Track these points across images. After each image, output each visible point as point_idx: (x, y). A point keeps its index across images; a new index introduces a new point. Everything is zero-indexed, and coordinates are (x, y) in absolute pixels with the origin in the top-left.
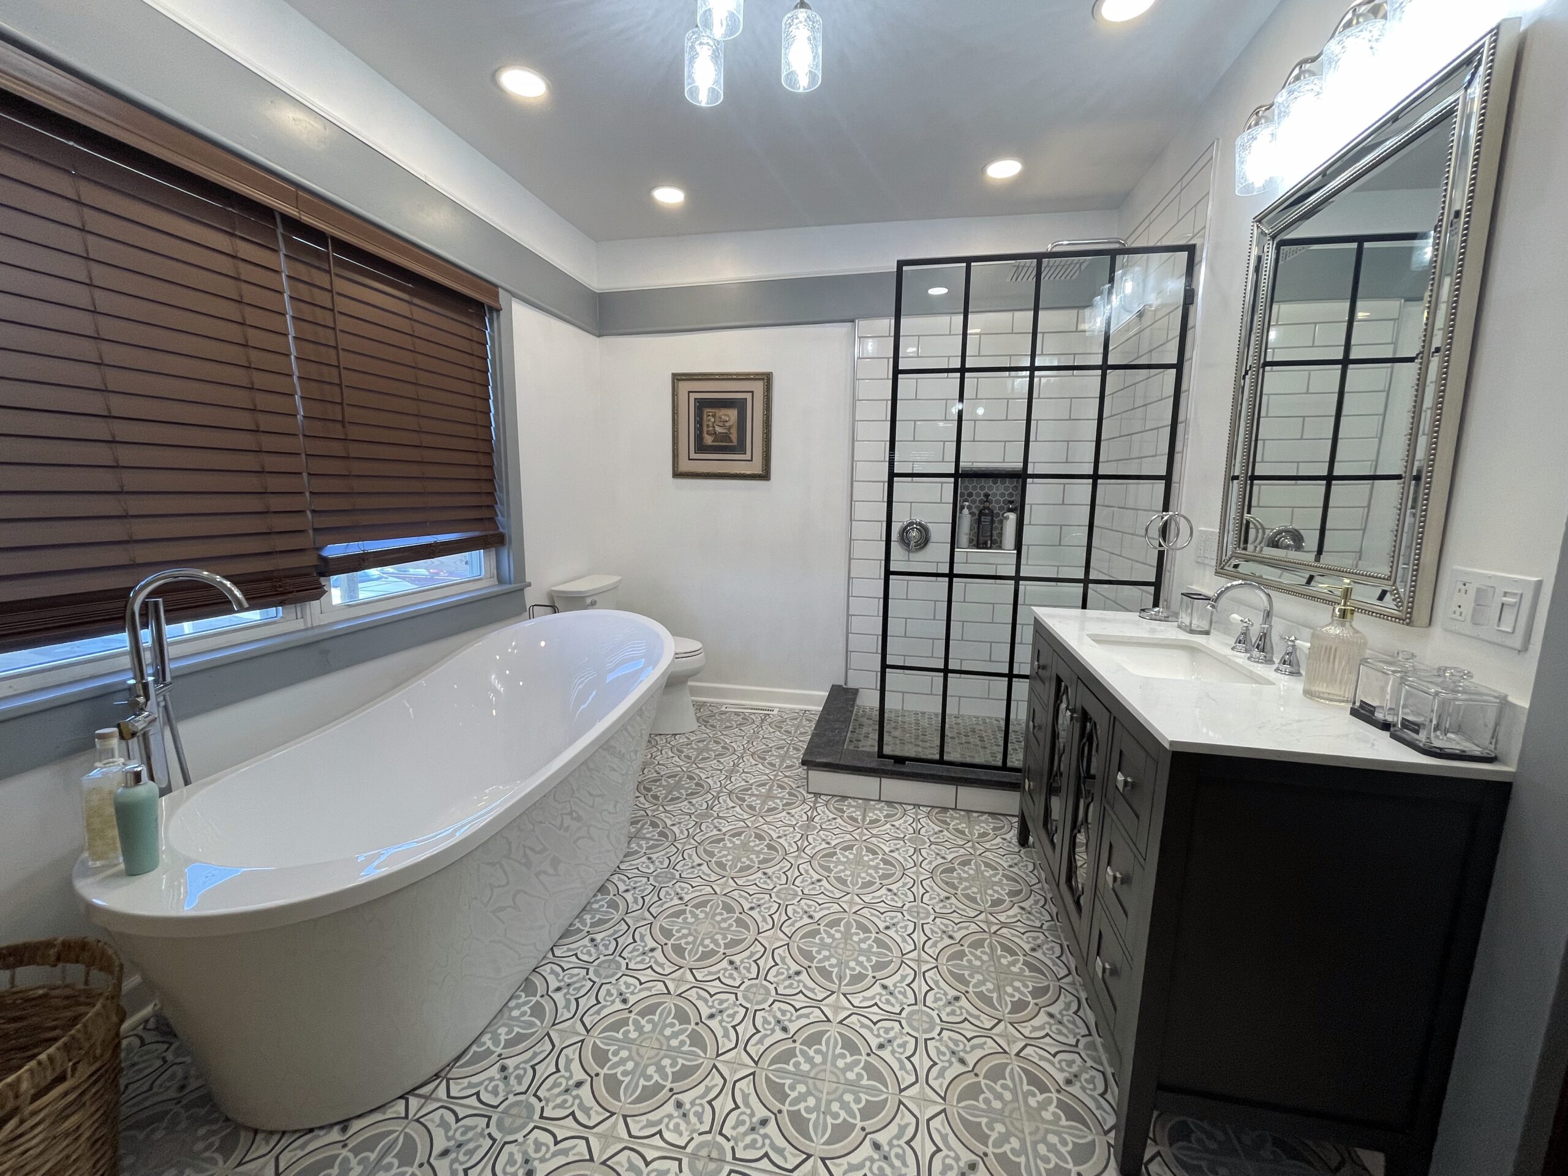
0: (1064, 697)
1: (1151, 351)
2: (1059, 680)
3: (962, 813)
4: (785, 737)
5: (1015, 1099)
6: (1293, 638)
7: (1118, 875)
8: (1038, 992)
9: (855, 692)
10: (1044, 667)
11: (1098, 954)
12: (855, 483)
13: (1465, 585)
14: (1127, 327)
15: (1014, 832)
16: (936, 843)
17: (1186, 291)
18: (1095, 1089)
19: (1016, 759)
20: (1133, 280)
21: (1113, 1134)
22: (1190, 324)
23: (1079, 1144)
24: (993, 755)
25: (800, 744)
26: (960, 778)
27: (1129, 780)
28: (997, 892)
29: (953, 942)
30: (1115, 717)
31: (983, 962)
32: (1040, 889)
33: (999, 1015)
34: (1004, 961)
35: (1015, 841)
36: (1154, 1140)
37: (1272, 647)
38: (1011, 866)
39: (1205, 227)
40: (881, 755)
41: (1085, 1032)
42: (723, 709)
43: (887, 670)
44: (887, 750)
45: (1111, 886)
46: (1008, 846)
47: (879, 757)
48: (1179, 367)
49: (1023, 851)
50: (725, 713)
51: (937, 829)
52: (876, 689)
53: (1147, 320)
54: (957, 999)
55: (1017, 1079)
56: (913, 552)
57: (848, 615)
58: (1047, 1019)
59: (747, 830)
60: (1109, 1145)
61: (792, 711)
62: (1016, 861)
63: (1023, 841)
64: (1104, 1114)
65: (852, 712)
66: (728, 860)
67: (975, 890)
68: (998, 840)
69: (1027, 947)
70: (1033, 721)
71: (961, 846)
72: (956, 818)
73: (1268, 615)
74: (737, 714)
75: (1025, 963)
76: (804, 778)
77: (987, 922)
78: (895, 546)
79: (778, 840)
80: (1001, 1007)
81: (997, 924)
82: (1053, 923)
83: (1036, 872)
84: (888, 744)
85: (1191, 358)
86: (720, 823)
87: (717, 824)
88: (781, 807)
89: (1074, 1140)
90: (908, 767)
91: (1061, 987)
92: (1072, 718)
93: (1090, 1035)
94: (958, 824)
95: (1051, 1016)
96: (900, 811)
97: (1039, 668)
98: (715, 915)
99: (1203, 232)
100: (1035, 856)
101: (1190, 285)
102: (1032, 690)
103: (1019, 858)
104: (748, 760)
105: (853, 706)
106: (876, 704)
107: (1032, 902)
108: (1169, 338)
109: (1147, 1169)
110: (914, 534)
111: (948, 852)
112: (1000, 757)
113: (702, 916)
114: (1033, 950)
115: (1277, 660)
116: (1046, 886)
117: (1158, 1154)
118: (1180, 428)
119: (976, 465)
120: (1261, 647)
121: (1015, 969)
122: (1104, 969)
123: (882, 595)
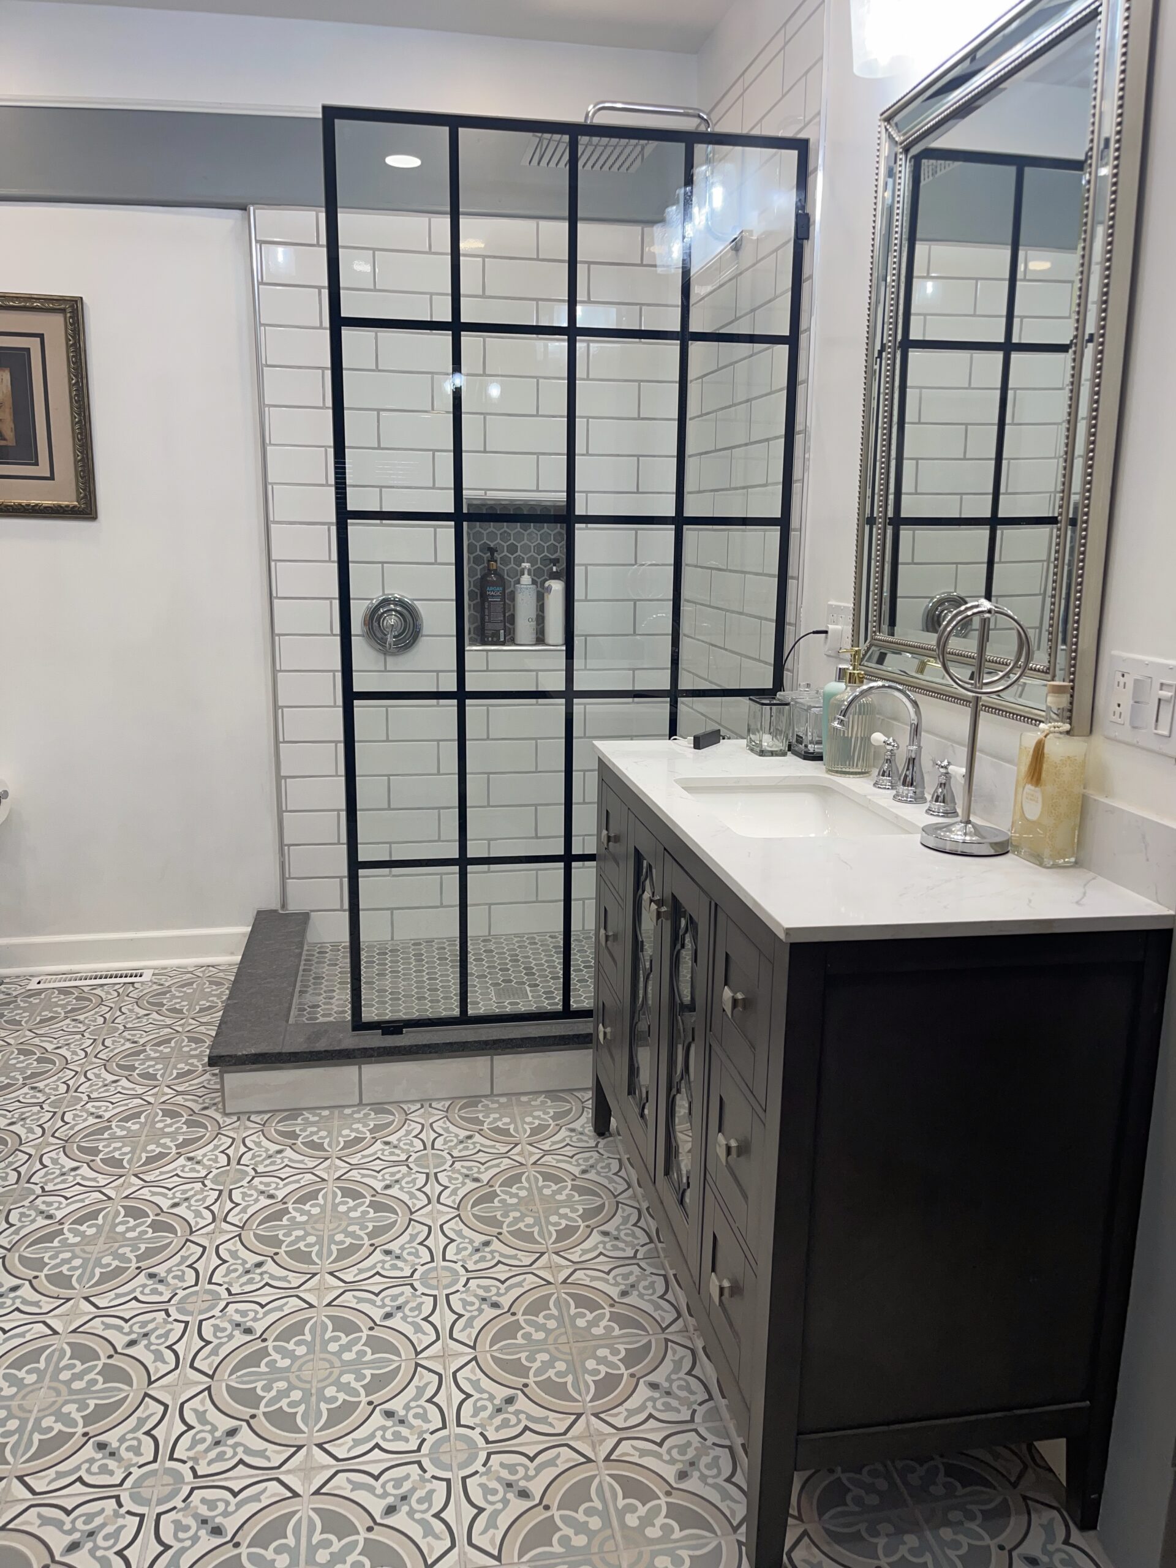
0: (648, 882)
1: (753, 310)
2: (638, 857)
3: (503, 1100)
4: (169, 1021)
5: (607, 1523)
6: (945, 763)
7: (733, 1143)
8: (633, 1358)
9: (304, 918)
10: (617, 839)
11: (713, 1270)
12: (273, 526)
13: (1123, 676)
14: (718, 265)
15: (588, 1114)
16: (462, 1159)
17: (797, 215)
18: (719, 1474)
19: (582, 999)
20: (724, 184)
21: (743, 1529)
22: (805, 274)
23: (697, 1557)
24: (549, 994)
25: (202, 1029)
26: (495, 1042)
27: (739, 996)
28: (565, 1216)
29: (499, 1312)
30: (716, 905)
31: (548, 1332)
32: (629, 1198)
33: (576, 1407)
34: (581, 1323)
35: (589, 1129)
36: (800, 1518)
37: (923, 778)
38: (584, 1172)
39: (819, 113)
40: (359, 1024)
41: (702, 1395)
42: (33, 985)
43: (361, 872)
44: (369, 1014)
45: (724, 1163)
46: (580, 1140)
47: (354, 1029)
48: (792, 341)
49: (602, 1142)
50: (39, 992)
51: (463, 1134)
52: (342, 910)
53: (747, 255)
54: (510, 1401)
55: (608, 1495)
56: (393, 654)
57: (279, 778)
58: (649, 1393)
59: (109, 1204)
60: (740, 1543)
61: (182, 970)
62: (591, 1161)
63: (601, 1127)
64: (732, 1505)
65: (300, 954)
66: (72, 1269)
67: (530, 1220)
68: (564, 1133)
69: (614, 1292)
70: (605, 928)
71: (505, 1155)
72: (494, 1110)
73: (916, 730)
74: (63, 991)
75: (614, 1317)
76: (216, 1091)
77: (549, 1267)
78: (358, 644)
79: (175, 1210)
80: (580, 1395)
81: (567, 1267)
82: (652, 1245)
83: (623, 1173)
84: (367, 1006)
85: (809, 329)
86: (49, 1204)
87: (43, 1207)
88: (174, 1151)
89: (691, 1553)
90: (409, 1038)
91: (667, 1340)
92: (659, 915)
93: (711, 1398)
94: (495, 1120)
95: (654, 1386)
96: (398, 1118)
97: (609, 839)
98: (58, 1371)
99: (817, 120)
100: (621, 1148)
101: (803, 208)
102: (600, 877)
103: (595, 1155)
104: (98, 1076)
105: (301, 945)
106: (344, 936)
107: (621, 1220)
108: (778, 292)
109: (790, 1559)
110: (392, 620)
111: (483, 1168)
112: (559, 997)
113: (31, 1379)
114: (624, 1294)
115: (928, 797)
116: (639, 1191)
117: (805, 1533)
118: (799, 439)
119: (491, 495)
120: (909, 779)
121: (597, 1331)
122: (722, 1289)
123: (341, 736)
